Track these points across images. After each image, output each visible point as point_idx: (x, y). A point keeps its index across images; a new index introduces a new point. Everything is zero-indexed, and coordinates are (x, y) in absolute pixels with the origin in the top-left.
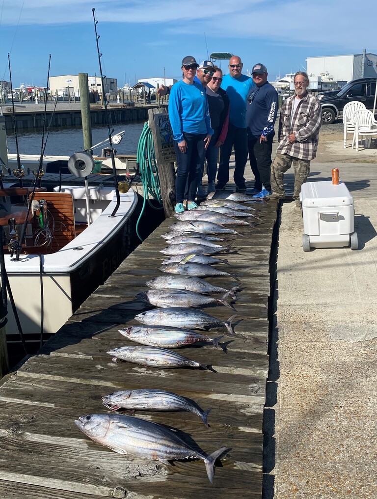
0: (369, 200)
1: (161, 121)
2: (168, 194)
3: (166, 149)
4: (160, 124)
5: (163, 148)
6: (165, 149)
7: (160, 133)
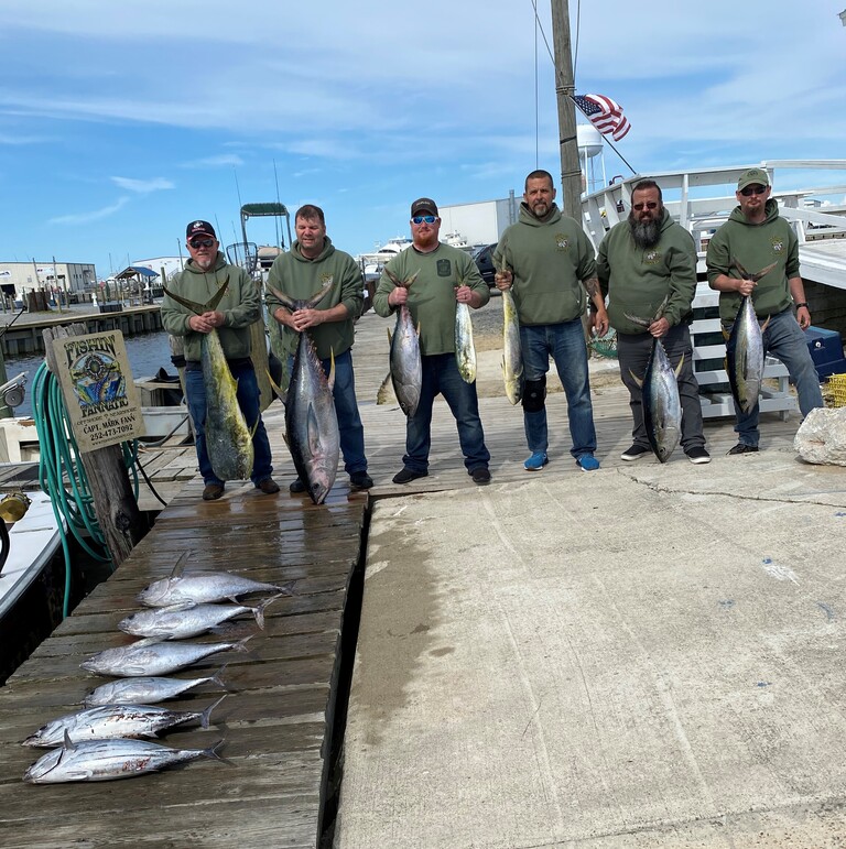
0: (549, 482)
1: (74, 355)
3: (95, 416)
4: (71, 362)
5: (84, 416)
6: (91, 417)
7: (75, 381)
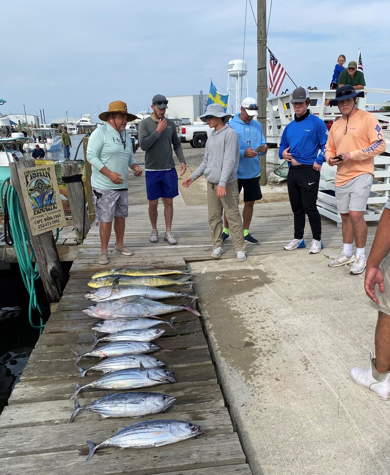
2: (49, 271)
6: (38, 215)
7: (30, 194)
